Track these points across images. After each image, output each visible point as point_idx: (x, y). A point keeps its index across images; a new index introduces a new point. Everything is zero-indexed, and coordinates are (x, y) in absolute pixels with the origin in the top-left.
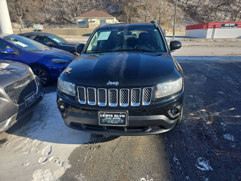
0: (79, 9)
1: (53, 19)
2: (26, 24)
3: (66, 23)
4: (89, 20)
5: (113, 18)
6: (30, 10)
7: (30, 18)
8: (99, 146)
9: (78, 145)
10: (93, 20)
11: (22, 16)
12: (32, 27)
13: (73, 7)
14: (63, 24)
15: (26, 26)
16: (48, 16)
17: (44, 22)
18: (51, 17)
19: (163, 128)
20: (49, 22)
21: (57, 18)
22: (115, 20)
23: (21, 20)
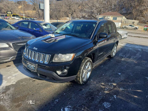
0: (103, 11)
1: (86, 16)
3: (93, 19)
7: (75, 15)
8: (35, 81)
9: (28, 77)
10: (108, 17)
13: (99, 10)
14: (91, 19)
16: (84, 14)
19: (54, 80)
20: (84, 17)
21: (89, 16)
22: (124, 18)
23: (70, 16)
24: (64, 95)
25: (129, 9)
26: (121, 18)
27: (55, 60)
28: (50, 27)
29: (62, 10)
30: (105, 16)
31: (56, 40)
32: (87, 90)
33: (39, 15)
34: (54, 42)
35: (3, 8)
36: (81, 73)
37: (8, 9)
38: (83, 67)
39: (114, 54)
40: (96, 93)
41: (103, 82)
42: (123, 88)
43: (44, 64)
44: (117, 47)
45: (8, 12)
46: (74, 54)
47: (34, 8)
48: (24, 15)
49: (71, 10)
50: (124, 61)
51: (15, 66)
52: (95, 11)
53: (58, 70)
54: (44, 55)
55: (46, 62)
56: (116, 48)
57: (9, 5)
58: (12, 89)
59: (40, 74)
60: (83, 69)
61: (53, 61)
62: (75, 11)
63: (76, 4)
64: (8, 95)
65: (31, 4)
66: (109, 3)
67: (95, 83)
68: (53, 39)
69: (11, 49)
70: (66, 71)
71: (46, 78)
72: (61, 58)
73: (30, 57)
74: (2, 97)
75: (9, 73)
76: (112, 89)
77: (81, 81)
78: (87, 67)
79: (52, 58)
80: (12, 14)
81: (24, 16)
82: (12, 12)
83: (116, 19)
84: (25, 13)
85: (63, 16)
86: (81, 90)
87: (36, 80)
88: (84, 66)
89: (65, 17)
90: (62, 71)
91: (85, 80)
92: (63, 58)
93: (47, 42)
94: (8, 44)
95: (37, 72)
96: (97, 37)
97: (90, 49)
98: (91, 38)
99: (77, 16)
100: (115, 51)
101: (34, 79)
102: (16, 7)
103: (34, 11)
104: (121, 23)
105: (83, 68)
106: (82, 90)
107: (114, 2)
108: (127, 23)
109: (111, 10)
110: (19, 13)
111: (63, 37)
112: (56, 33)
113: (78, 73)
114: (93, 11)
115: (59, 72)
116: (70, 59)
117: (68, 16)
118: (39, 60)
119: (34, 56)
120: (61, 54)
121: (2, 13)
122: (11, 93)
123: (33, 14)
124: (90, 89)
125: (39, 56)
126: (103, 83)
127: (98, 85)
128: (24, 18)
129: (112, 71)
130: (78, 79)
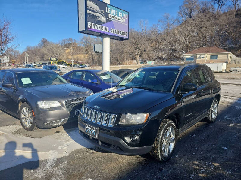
0: (190, 46)
1: (164, 56)
2: (142, 61)
3: (175, 59)
4: (198, 56)
5: (228, 53)
6: (147, 50)
7: (145, 56)
8: (93, 153)
10: (202, 56)
11: (139, 55)
12: (146, 63)
13: (185, 45)
14: (172, 60)
15: (142, 62)
16: (160, 55)
17: (157, 59)
18: (163, 55)
19: (121, 150)
20: (160, 59)
21: (168, 56)
22: (230, 55)
23: (138, 58)
24: (136, 175)
25: (238, 41)
26: (226, 56)
27: (122, 122)
28: (110, 77)
29: (125, 51)
30: (197, 55)
31: (119, 95)
32: (170, 171)
33: (93, 59)
34: (116, 98)
35: (46, 54)
36: (160, 143)
37: (52, 54)
38: (162, 133)
39: (214, 116)
40: (185, 176)
41: (197, 159)
42: (232, 171)
43: (107, 127)
44: (218, 104)
45: (52, 59)
46: (148, 114)
47: (87, 50)
48: (73, 61)
49: (139, 49)
50: (233, 128)
51: (67, 132)
52: (179, 48)
53: (126, 137)
54: (108, 115)
55: (110, 125)
56: (217, 106)
57: (55, 50)
58: (65, 162)
59: (102, 142)
60: (162, 137)
61: (120, 123)
62: (145, 51)
63: (147, 40)
64: (62, 169)
65: (82, 46)
66: (200, 35)
67: (183, 160)
68: (114, 94)
69: (63, 109)
70: (137, 137)
71: (110, 147)
72: (130, 119)
73: (89, 118)
74: (54, 172)
75: (59, 141)
76: (211, 172)
77: (160, 156)
78: (168, 135)
79: (118, 119)
80: (58, 61)
81: (73, 63)
82: (57, 59)
83: (217, 59)
84: (74, 59)
85: (127, 59)
86: (160, 170)
87: (94, 151)
88: (163, 131)
89: (131, 59)
90: (132, 137)
91: (166, 154)
92: (132, 119)
93: (107, 99)
94: (60, 102)
95: (98, 138)
96: (181, 90)
97: (171, 107)
98: (172, 91)
99: (149, 57)
100: (216, 111)
101: (92, 151)
102: (63, 51)
103: (86, 55)
104: (225, 64)
105: (161, 135)
106: (162, 169)
107: (210, 32)
108: (237, 63)
109: (206, 44)
110: (66, 59)
111: (129, 91)
112: (122, 85)
113: (155, 142)
114: (174, 48)
115: (128, 139)
116: (143, 121)
117: (134, 59)
118: (102, 121)
119: (95, 117)
120: (130, 114)
121: (44, 60)
122: (64, 167)
123: (84, 60)
124: (175, 169)
125: (101, 117)
126: (197, 161)
127: (187, 164)
128: (73, 65)
129: (211, 143)
130: (155, 151)
